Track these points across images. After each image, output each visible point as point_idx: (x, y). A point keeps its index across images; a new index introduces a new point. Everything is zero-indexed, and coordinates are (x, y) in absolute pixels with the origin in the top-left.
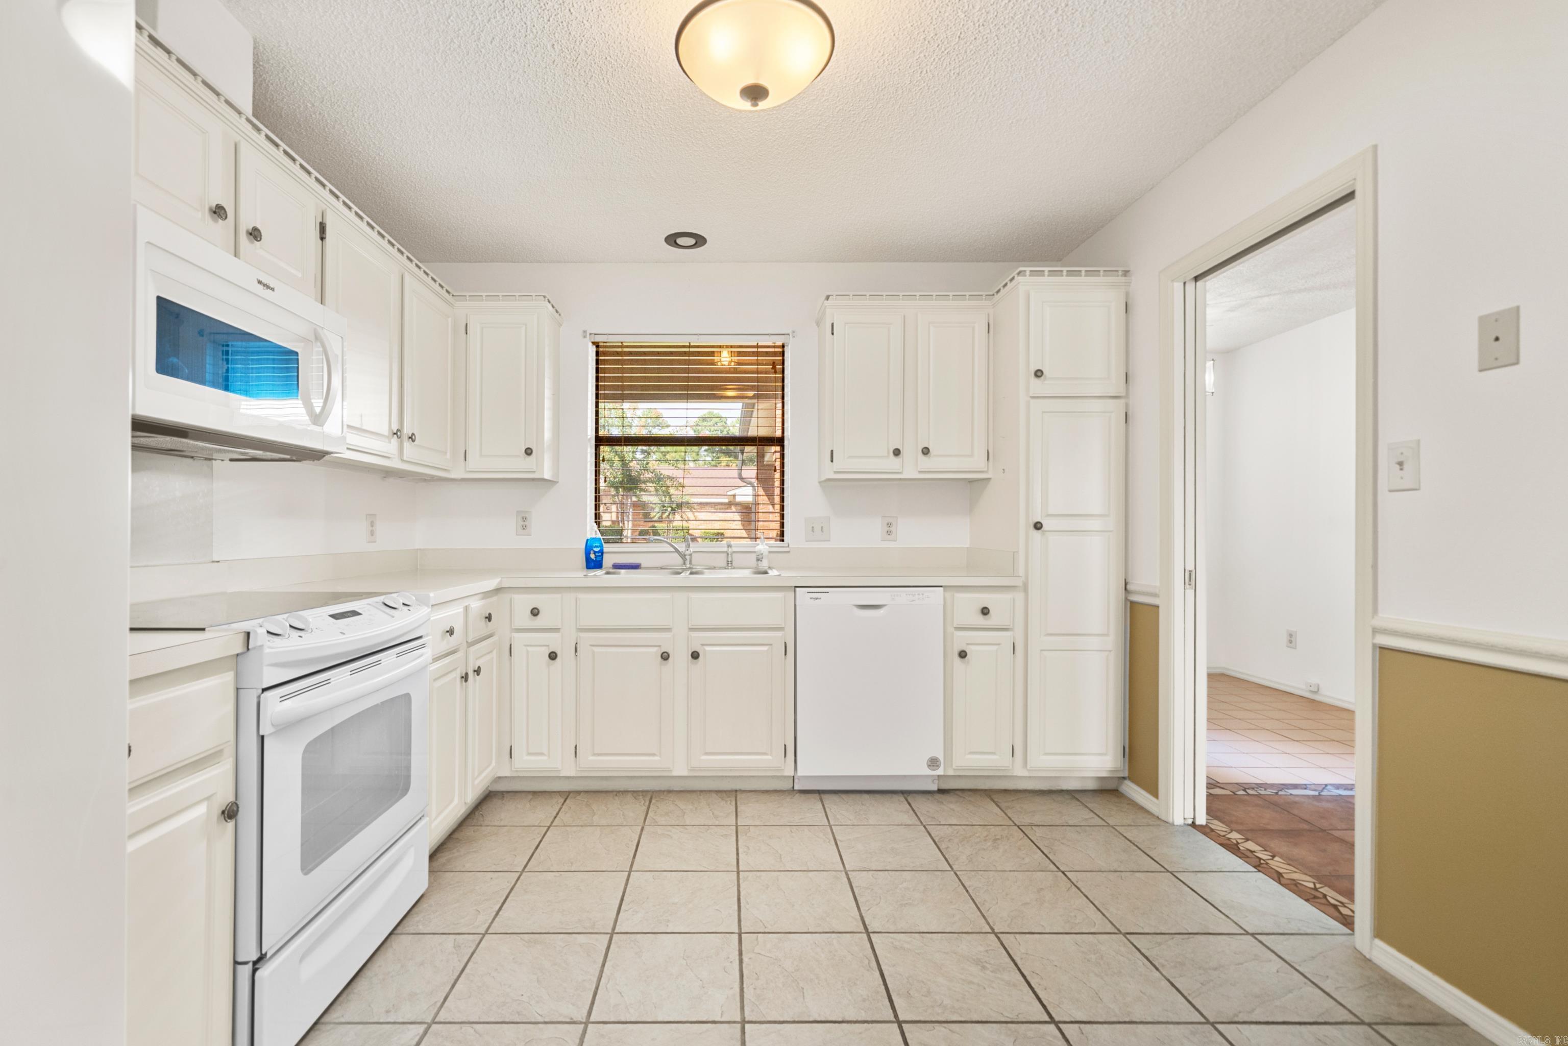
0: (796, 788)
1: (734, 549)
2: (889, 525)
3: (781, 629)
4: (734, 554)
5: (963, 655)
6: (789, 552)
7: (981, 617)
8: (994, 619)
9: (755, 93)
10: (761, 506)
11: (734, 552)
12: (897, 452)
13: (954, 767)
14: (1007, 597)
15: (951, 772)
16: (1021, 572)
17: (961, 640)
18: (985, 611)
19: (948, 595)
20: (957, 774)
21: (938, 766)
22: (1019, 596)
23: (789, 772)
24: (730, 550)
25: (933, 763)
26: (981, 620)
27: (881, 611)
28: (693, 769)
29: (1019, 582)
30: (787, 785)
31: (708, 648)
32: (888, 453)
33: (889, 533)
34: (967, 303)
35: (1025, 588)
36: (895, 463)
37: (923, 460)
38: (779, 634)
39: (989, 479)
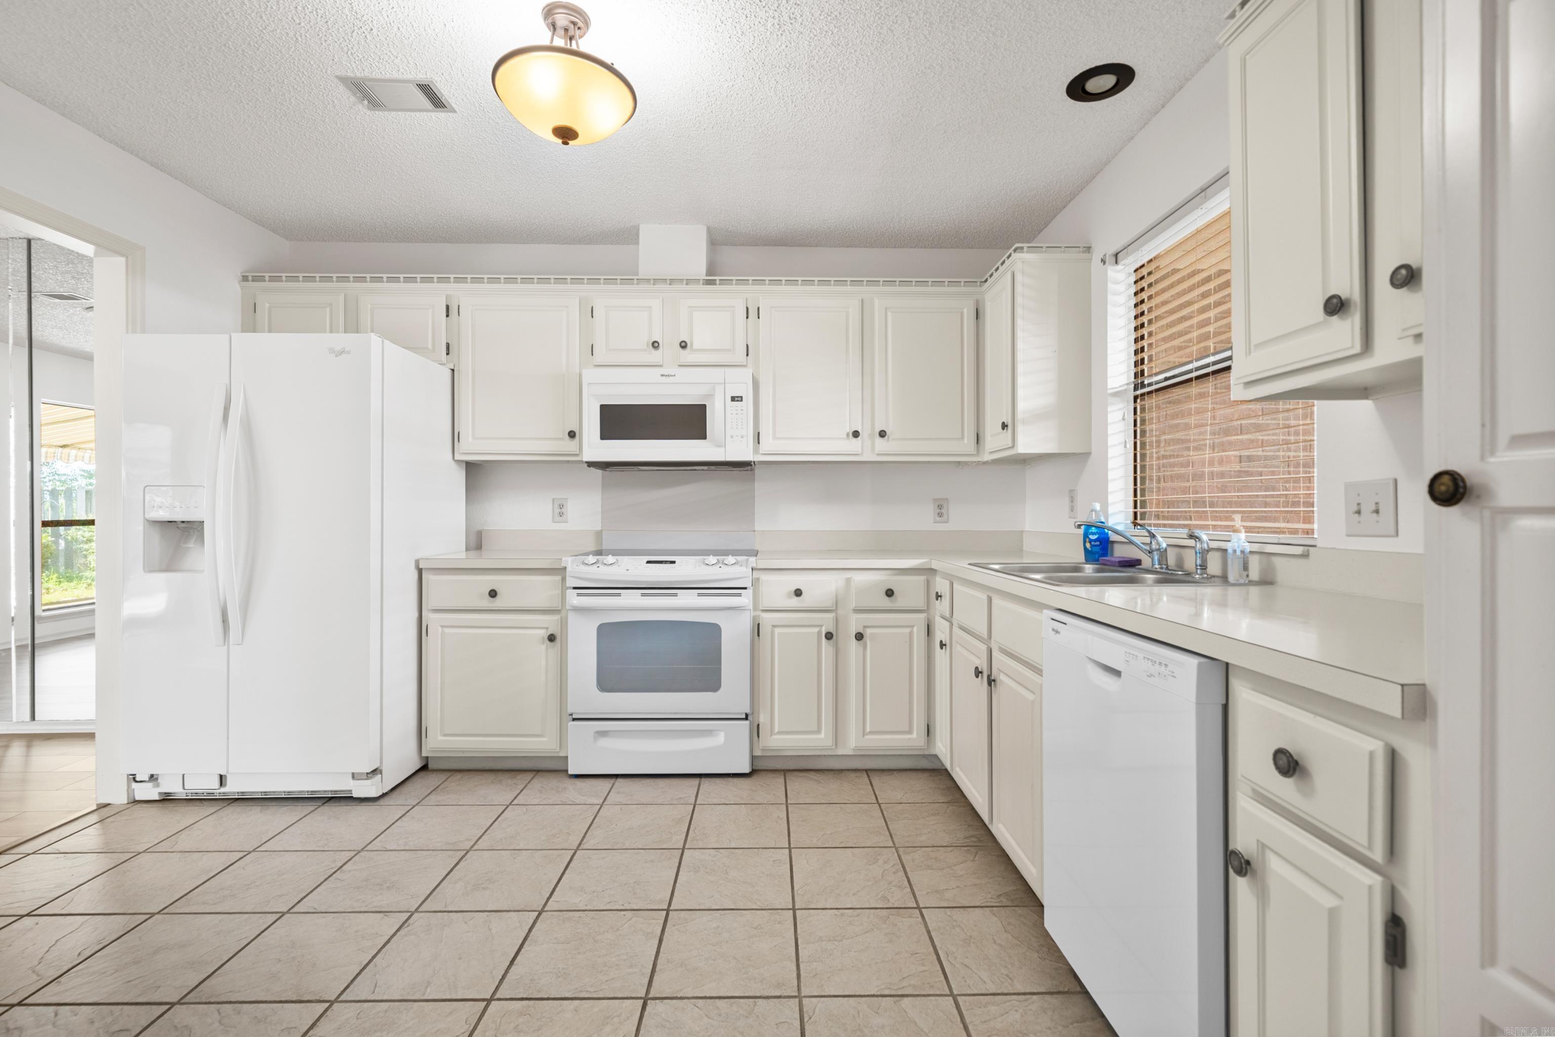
9: (566, 134)
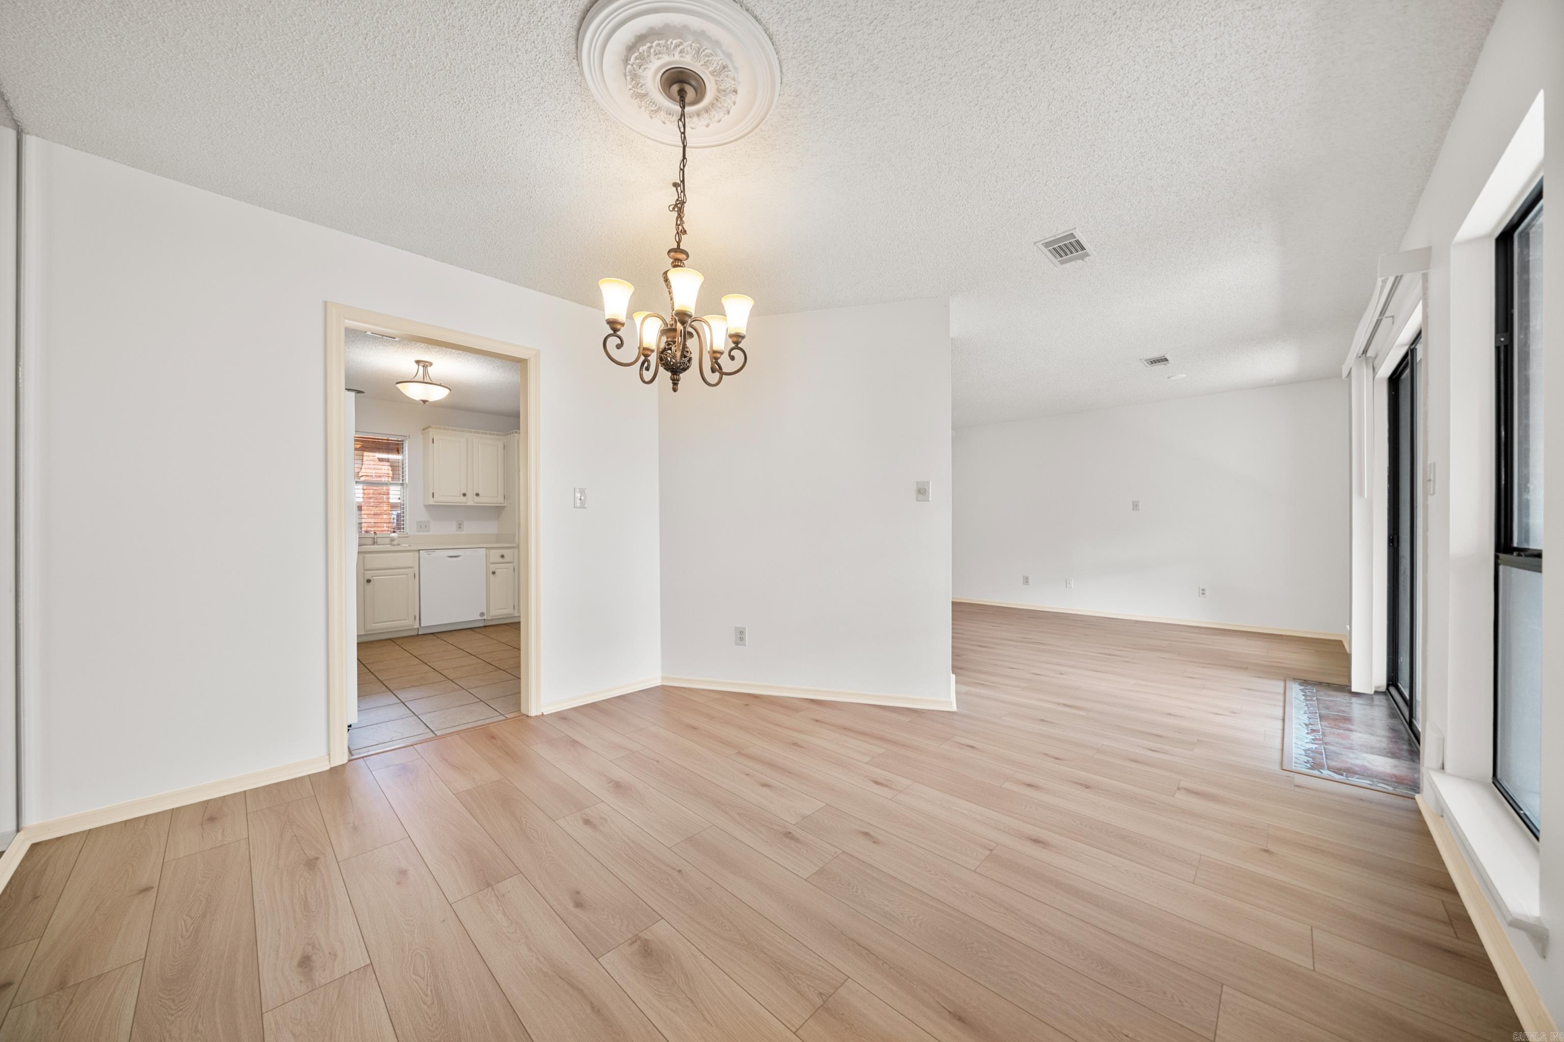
0: (420, 633)
1: (378, 536)
2: (460, 524)
3: (412, 568)
4: (378, 539)
5: (494, 573)
6: (408, 537)
7: (501, 559)
8: (506, 559)
10: (363, 524)
11: (378, 537)
12: (464, 495)
13: (491, 615)
14: (511, 551)
15: (489, 618)
16: (517, 541)
17: (493, 568)
18: (502, 556)
19: (488, 551)
20: (492, 618)
21: (484, 615)
22: (516, 551)
23: (417, 626)
24: (376, 536)
25: (482, 614)
26: (501, 560)
27: (459, 558)
28: (368, 631)
29: (515, 545)
30: (415, 633)
31: (374, 578)
32: (460, 494)
33: (460, 528)
34: (494, 436)
35: (518, 547)
36: (463, 499)
37: (477, 499)
38: (412, 570)
39: (505, 506)
